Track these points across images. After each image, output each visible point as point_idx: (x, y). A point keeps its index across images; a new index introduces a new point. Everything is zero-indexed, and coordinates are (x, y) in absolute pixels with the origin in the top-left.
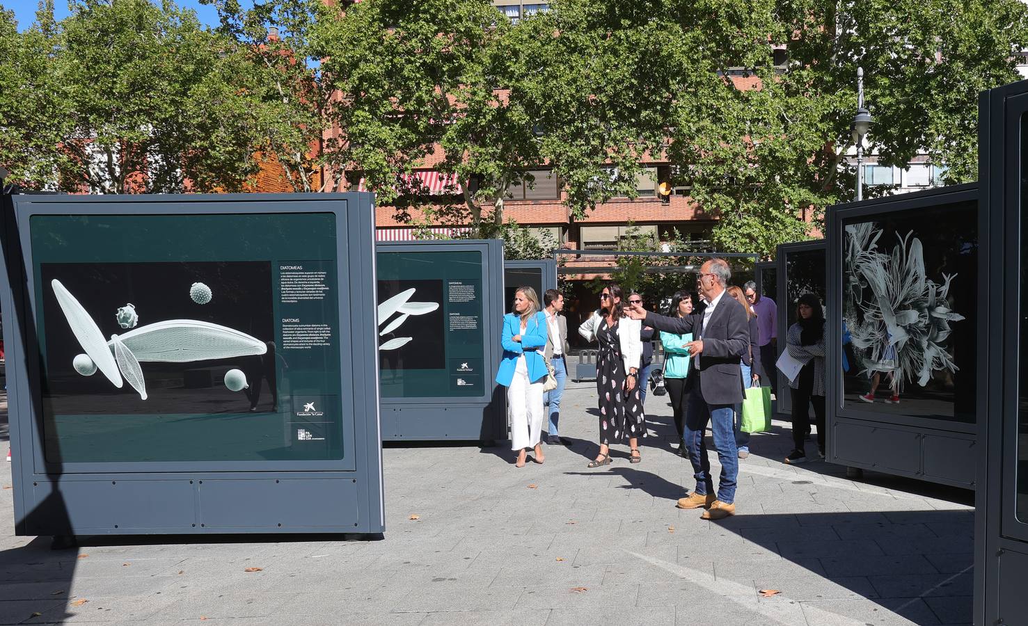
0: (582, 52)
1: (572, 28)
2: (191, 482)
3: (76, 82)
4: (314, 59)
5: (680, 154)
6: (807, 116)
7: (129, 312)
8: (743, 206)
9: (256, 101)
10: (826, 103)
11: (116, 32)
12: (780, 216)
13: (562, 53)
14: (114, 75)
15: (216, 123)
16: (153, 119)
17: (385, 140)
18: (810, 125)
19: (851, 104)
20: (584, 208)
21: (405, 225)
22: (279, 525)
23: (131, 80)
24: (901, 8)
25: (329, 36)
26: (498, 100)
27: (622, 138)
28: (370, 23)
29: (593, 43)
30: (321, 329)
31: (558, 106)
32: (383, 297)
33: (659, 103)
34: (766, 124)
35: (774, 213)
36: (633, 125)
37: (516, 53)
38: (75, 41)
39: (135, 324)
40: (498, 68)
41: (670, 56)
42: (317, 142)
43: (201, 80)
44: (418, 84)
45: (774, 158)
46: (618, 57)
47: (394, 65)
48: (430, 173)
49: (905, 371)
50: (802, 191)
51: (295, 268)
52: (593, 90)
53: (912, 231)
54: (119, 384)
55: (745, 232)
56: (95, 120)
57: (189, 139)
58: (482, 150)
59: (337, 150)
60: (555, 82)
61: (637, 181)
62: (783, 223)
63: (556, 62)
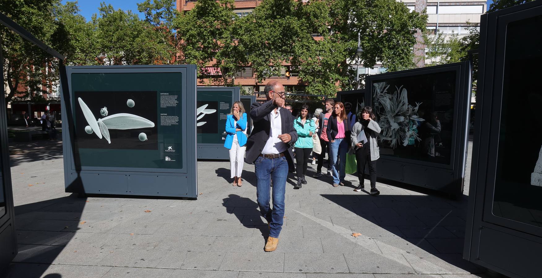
0: (263, 26)
1: (260, 18)
2: (126, 175)
3: (101, 38)
4: (175, 30)
5: (295, 62)
6: (339, 49)
7: (105, 110)
8: (316, 80)
9: (156, 43)
10: (346, 45)
11: (114, 22)
12: (329, 83)
13: (256, 27)
14: (113, 36)
15: (143, 51)
16: (124, 49)
17: (197, 56)
18: (340, 53)
19: (355, 46)
20: (262, 80)
21: (203, 85)
22: (158, 193)
23: (118, 37)
24: (374, 13)
25: (180, 21)
26: (234, 43)
27: (276, 56)
28: (193, 17)
29: (267, 24)
30: (175, 118)
31: (255, 45)
32: (198, 106)
33: (289, 44)
34: (325, 52)
35: (327, 82)
36: (280, 51)
37: (241, 27)
38: (102, 25)
39: (107, 115)
40: (235, 32)
41: (293, 28)
42: (175, 57)
43: (139, 36)
44: (208, 38)
45: (328, 63)
46: (276, 28)
47: (201, 31)
48: (210, 68)
49: (397, 140)
50: (337, 75)
51: (166, 94)
52: (267, 39)
53: (403, 86)
54: (101, 137)
55: (317, 89)
56: (106, 50)
57: (135, 56)
58: (229, 60)
59: (181, 60)
60: (254, 36)
61: (281, 70)
62: (329, 86)
63: (254, 30)
